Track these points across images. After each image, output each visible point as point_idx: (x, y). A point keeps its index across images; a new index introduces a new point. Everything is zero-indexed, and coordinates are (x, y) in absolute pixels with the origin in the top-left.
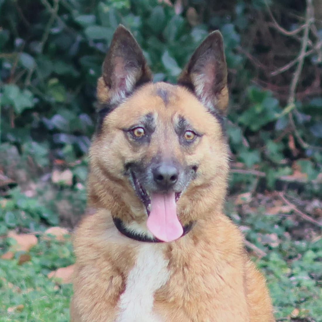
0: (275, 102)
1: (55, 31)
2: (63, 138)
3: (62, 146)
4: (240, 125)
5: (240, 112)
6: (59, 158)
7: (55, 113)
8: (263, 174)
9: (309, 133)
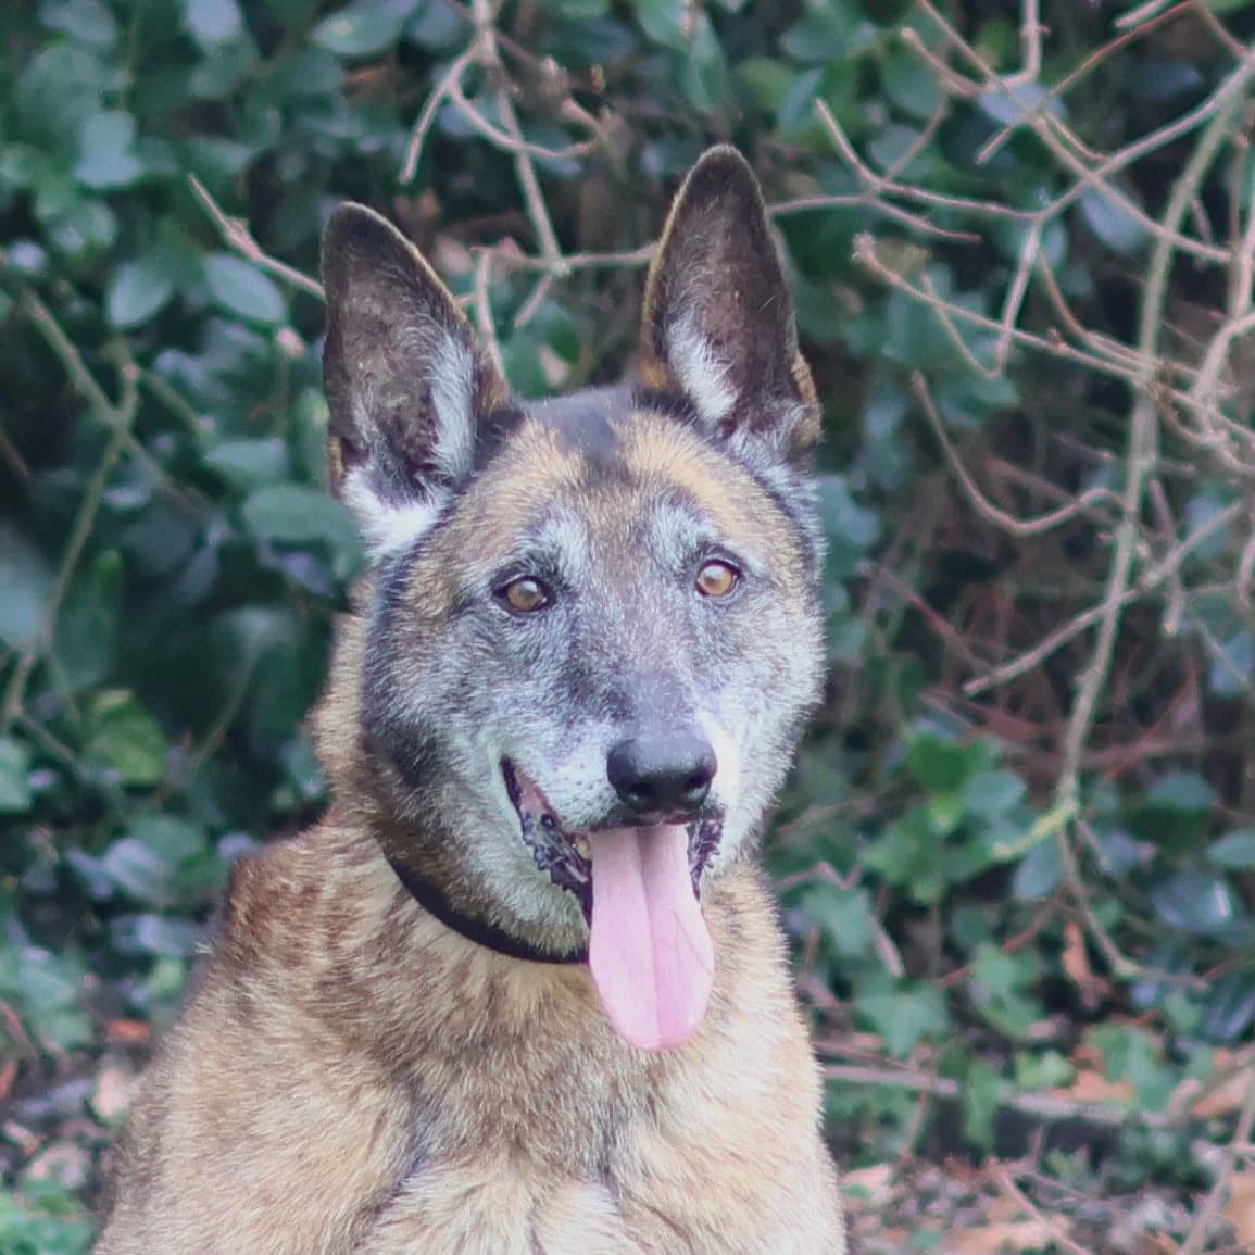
0: (1012, 789)
1: (126, 498)
2: (150, 933)
3: (144, 963)
4: (870, 880)
5: (871, 828)
6: (135, 1014)
7: (119, 832)
8: (947, 1087)
9: (1147, 914)
